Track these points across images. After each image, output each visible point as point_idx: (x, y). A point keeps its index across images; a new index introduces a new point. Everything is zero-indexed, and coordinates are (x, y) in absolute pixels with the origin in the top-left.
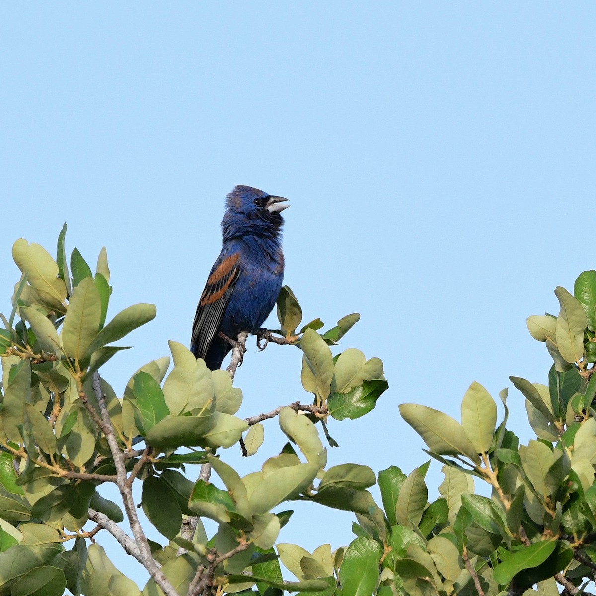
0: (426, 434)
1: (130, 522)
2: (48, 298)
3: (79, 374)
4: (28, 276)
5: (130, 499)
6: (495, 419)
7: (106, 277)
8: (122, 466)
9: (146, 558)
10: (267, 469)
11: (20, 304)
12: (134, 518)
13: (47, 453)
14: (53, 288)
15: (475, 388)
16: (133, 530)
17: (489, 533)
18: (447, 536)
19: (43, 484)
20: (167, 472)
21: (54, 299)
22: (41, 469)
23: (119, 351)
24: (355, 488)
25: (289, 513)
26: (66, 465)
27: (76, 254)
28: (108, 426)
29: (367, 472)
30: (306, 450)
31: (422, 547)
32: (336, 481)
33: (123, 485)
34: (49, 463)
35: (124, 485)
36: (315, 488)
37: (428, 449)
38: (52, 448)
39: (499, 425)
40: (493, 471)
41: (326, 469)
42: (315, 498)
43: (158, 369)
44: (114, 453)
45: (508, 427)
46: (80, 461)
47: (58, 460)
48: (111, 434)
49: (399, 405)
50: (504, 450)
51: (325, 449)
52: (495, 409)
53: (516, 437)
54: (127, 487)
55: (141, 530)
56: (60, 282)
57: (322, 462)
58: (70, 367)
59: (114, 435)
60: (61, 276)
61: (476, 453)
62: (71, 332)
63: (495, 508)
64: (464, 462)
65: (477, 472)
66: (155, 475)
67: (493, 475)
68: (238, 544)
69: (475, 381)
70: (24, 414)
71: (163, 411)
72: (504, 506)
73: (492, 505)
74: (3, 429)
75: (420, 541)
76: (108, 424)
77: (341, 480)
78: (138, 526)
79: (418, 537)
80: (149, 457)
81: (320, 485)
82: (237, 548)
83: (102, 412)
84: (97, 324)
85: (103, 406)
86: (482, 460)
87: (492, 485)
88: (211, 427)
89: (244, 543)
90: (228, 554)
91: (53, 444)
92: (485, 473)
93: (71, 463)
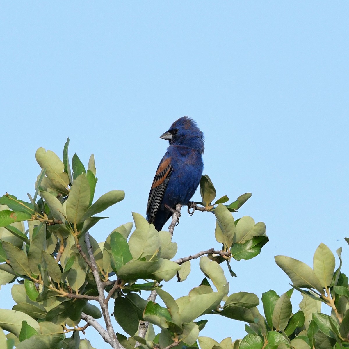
0: (291, 274)
1: (106, 326)
2: (58, 185)
3: (76, 233)
4: (45, 171)
5: (107, 311)
6: (334, 266)
7: (94, 173)
8: (102, 291)
10: (191, 295)
11: (40, 189)
12: (109, 323)
13: (56, 282)
14: (61, 178)
15: (322, 247)
16: (108, 331)
17: (328, 337)
18: (302, 338)
19: (53, 301)
20: (130, 294)
21: (61, 185)
22: (52, 291)
23: (101, 220)
24: (247, 307)
25: (205, 321)
26: (67, 289)
27: (75, 157)
28: (94, 265)
29: (254, 297)
30: (216, 283)
31: (287, 345)
32: (235, 303)
33: (102, 302)
34: (57, 288)
35: (103, 303)
36: (222, 307)
37: (293, 284)
38: (59, 278)
39: (336, 270)
40: (332, 298)
41: (228, 295)
42: (221, 313)
43: (125, 230)
44: (97, 282)
45: (342, 271)
46: (77, 286)
47: (62, 286)
48: (95, 270)
49: (275, 257)
50: (339, 287)
51: (228, 282)
52: (334, 260)
53: (347, 277)
54: (105, 304)
55: (113, 331)
56: (65, 175)
57: (226, 291)
58: (71, 229)
59: (97, 271)
60: (66, 171)
61: (322, 287)
62: (72, 208)
63: (333, 322)
64: (315, 292)
65: (322, 299)
66: (122, 296)
67: (332, 301)
68: (174, 341)
69: (322, 243)
70: (41, 258)
71: (128, 256)
72: (338, 321)
73: (331, 320)
74: (29, 267)
75: (286, 341)
76: (94, 264)
77: (238, 302)
78: (111, 328)
79: (285, 338)
80: (119, 285)
81: (225, 305)
82: (173, 344)
83: (91, 257)
84: (88, 203)
85: (91, 253)
86: (325, 291)
87: (331, 307)
88: (158, 268)
89: (177, 341)
90: (167, 348)
91: (59, 276)
92: (327, 300)
93: (70, 288)
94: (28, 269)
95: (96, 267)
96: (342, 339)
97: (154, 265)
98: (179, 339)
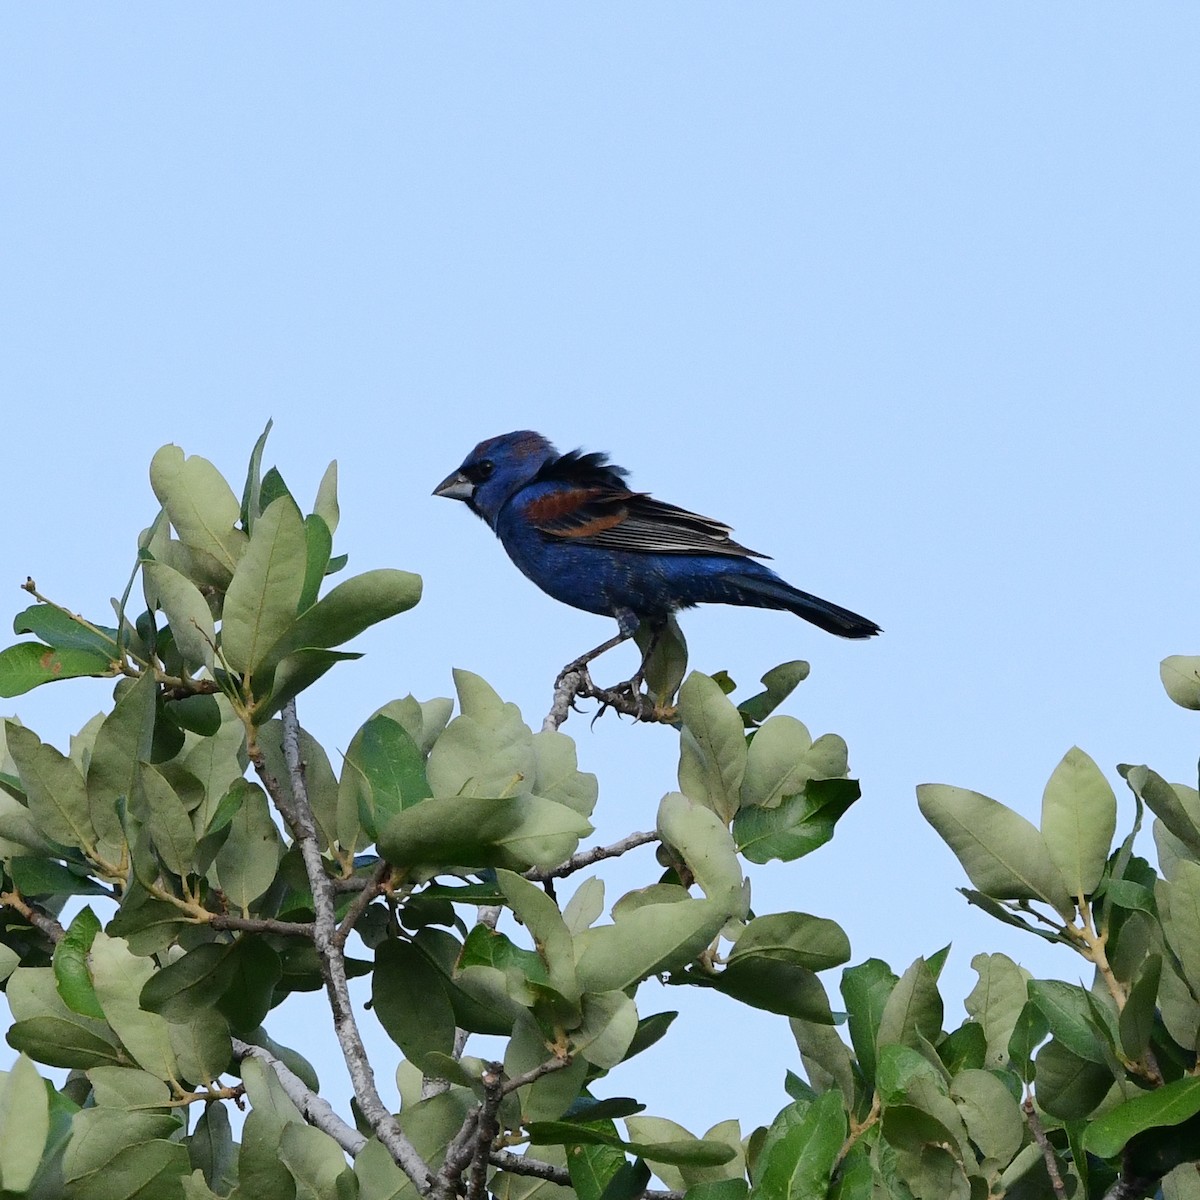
0: (967, 849)
3: (250, 708)
4: (170, 512)
6: (1111, 828)
7: (329, 522)
8: (326, 904)
9: (361, 1092)
10: (618, 916)
11: (145, 557)
12: (344, 1009)
13: (176, 872)
15: (1075, 760)
16: (340, 1032)
19: (163, 937)
20: (425, 933)
21: (223, 567)
22: (160, 903)
25: (669, 1017)
26: (215, 902)
27: (273, 480)
28: (305, 822)
29: (831, 933)
30: (709, 883)
31: (940, 1088)
32: (766, 947)
33: (326, 941)
34: (181, 896)
35: (329, 943)
36: (721, 958)
37: (971, 887)
38: (188, 860)
40: (1099, 935)
42: (721, 983)
43: (418, 713)
44: (313, 878)
46: (248, 887)
47: (197, 887)
48: (309, 839)
49: (918, 787)
51: (747, 879)
52: (1112, 808)
53: (1151, 869)
54: (335, 946)
55: (357, 1034)
57: (739, 906)
58: (233, 693)
59: (316, 841)
61: (1068, 896)
62: (240, 616)
64: (1041, 918)
65: (1067, 937)
66: (401, 938)
67: (1097, 943)
68: (552, 1055)
69: (1075, 747)
70: (134, 786)
71: (420, 789)
72: (1116, 1007)
73: (1093, 1002)
74: (87, 816)
75: (936, 1075)
76: (305, 819)
77: (778, 947)
78: (351, 1025)
79: (932, 1068)
80: (383, 885)
81: (731, 953)
82: (547, 1064)
83: (297, 797)
84: (295, 599)
85: (298, 785)
86: (1078, 911)
87: (1094, 965)
88: (515, 824)
89: (562, 1053)
90: (528, 1075)
91: (189, 852)
92: (1081, 938)
93: (223, 896)
94: (88, 825)
95: (312, 830)
96: (1126, 1065)
97: (503, 813)
98: (571, 1048)
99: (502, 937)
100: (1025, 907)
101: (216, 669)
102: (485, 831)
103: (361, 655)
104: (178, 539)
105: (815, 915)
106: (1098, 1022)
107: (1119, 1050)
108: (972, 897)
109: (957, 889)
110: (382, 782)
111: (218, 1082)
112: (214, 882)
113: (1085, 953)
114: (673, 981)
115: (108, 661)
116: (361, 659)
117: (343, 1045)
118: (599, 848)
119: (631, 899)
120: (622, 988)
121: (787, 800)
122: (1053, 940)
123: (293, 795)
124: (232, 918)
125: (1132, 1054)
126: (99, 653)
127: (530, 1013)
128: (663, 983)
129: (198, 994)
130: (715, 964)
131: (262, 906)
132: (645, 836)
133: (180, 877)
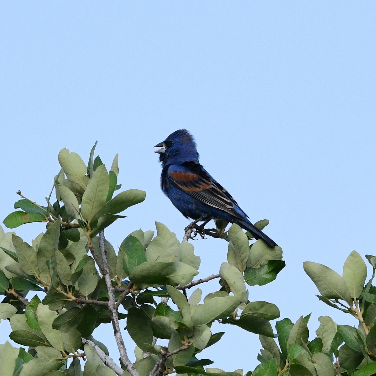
0: (319, 283)
1: (114, 332)
2: (78, 187)
3: (89, 232)
6: (365, 277)
7: (116, 174)
8: (112, 296)
9: (122, 355)
10: (205, 301)
12: (117, 329)
13: (65, 284)
15: (354, 254)
16: (116, 336)
19: (60, 305)
20: (144, 306)
21: (81, 187)
22: (59, 294)
23: (118, 219)
27: (98, 160)
29: (274, 308)
30: (236, 291)
31: (308, 358)
32: (253, 312)
33: (112, 307)
34: (66, 292)
36: (238, 315)
37: (320, 295)
38: (68, 281)
40: (361, 311)
42: (238, 323)
43: (143, 235)
44: (108, 287)
46: (88, 290)
47: (71, 289)
48: (108, 275)
49: (303, 263)
50: (370, 294)
51: (248, 290)
52: (366, 270)
54: (115, 309)
55: (121, 337)
56: (87, 178)
57: (245, 299)
58: (84, 227)
59: (110, 275)
61: (351, 298)
62: (88, 203)
64: (342, 305)
65: (350, 311)
66: (136, 307)
67: (360, 313)
68: (183, 345)
69: (354, 250)
70: (52, 257)
72: (365, 333)
73: (358, 333)
74: (37, 266)
75: (307, 354)
76: (106, 268)
77: (257, 312)
78: (119, 334)
79: (306, 352)
80: (131, 290)
81: (242, 314)
82: (181, 348)
83: (104, 261)
84: (105, 198)
85: (104, 257)
86: (354, 303)
87: (359, 320)
88: (174, 271)
89: (186, 344)
90: (175, 351)
91: (69, 278)
92: (355, 312)
93: (79, 292)
94: (37, 268)
96: (368, 352)
97: (169, 267)
98: (189, 343)
99: (168, 307)
100: (337, 301)
101: (79, 220)
102: (164, 273)
103: (126, 216)
104: (67, 178)
105: (269, 302)
106: (359, 339)
107: (366, 348)
108: (321, 298)
109: (316, 295)
110: (131, 257)
111: (77, 352)
112: (77, 288)
113: (356, 316)
114: (223, 322)
115: (44, 217)
116: (125, 218)
117: (117, 340)
118: (200, 279)
119: (210, 296)
120: (206, 324)
121: (262, 266)
122: (346, 312)
123: (103, 261)
124: (83, 300)
125: (370, 349)
126: (41, 215)
127: (176, 331)
128: (220, 323)
129: (71, 324)
130: (236, 317)
131: (92, 296)
132: (215, 276)
133: (66, 286)
